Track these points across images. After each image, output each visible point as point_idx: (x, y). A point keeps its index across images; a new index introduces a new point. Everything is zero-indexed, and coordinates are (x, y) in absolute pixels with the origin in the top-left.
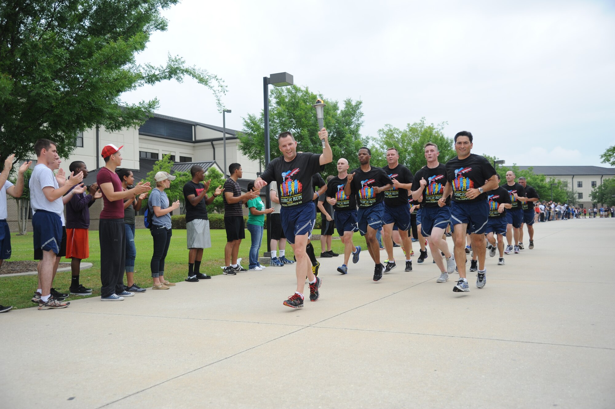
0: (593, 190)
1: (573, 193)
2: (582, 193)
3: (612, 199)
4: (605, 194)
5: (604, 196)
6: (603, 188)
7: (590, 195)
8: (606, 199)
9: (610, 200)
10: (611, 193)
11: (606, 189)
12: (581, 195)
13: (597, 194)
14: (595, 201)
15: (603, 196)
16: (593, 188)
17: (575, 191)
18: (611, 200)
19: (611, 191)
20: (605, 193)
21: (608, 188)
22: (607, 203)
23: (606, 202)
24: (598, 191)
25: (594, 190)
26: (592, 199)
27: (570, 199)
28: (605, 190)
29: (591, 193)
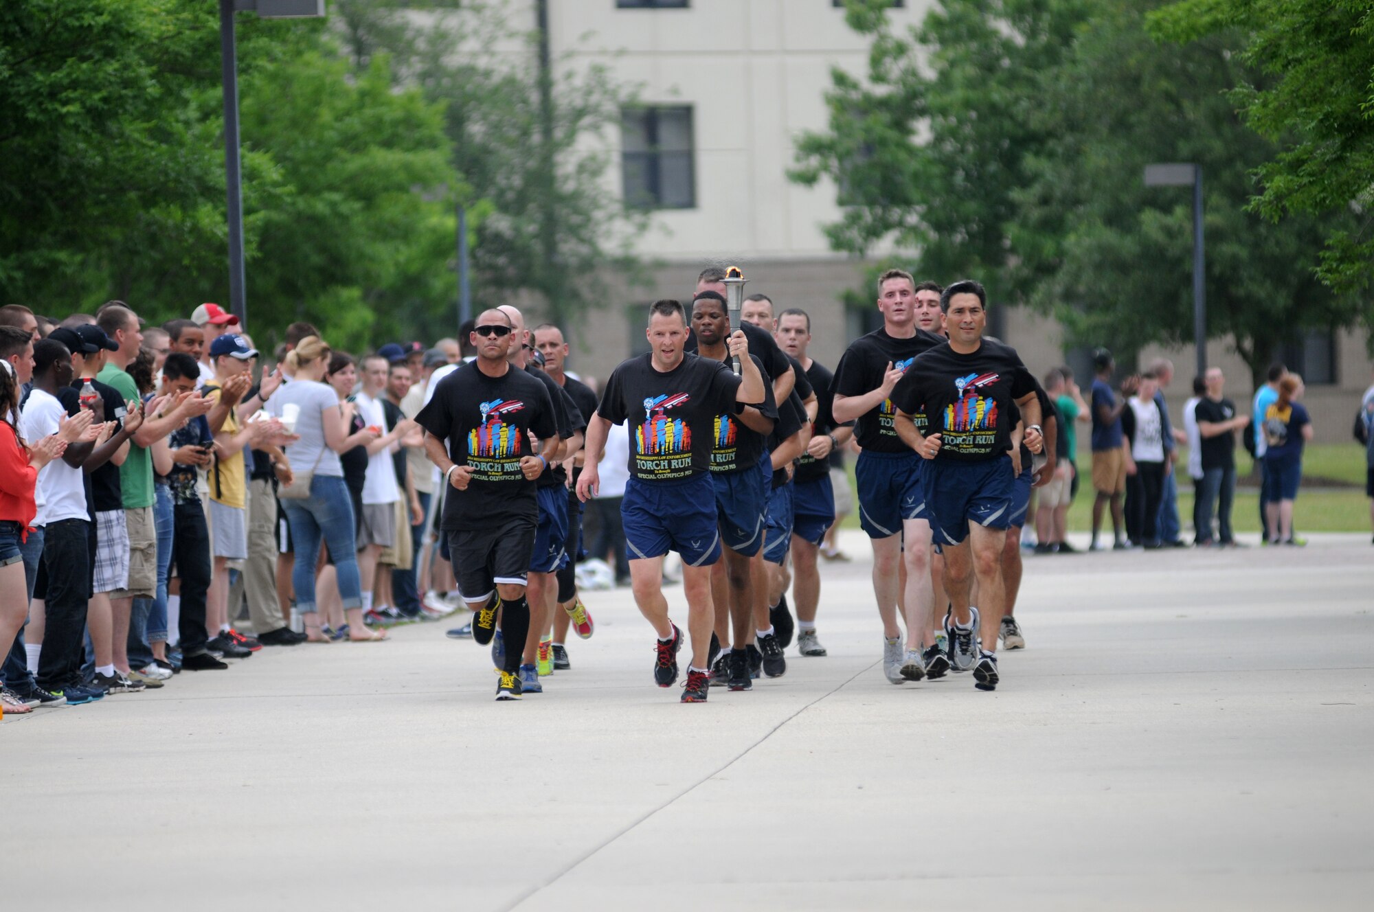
0: (858, 68)
1: (547, 113)
2: (684, 115)
3: (1150, 220)
4: (1033, 140)
5: (1030, 162)
6: (1004, 28)
7: (813, 146)
8: (1054, 226)
9: (1109, 236)
10: (1121, 125)
11: (1051, 56)
12: (669, 138)
13: (922, 132)
14: (884, 247)
15: (1011, 161)
16: (859, 24)
17: (581, 66)
18: (1127, 246)
19: (1132, 82)
20: (1037, 121)
21: (1081, 31)
22: (1069, 296)
23: (1046, 269)
24: (929, 74)
25: (877, 59)
26: (836, 215)
27: (502, 224)
28: (1033, 59)
29: (819, 122)
